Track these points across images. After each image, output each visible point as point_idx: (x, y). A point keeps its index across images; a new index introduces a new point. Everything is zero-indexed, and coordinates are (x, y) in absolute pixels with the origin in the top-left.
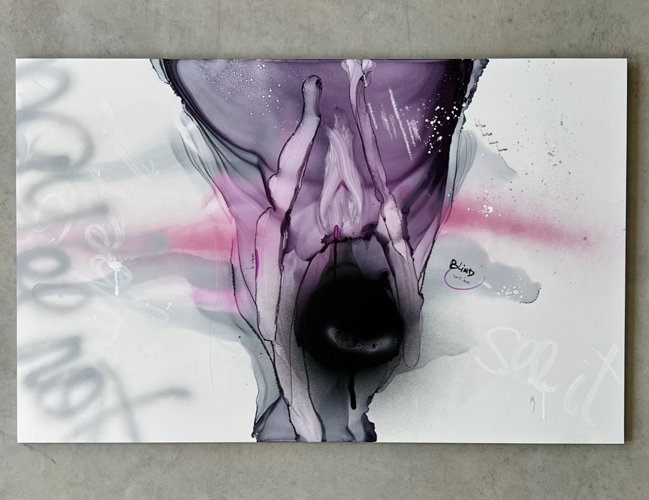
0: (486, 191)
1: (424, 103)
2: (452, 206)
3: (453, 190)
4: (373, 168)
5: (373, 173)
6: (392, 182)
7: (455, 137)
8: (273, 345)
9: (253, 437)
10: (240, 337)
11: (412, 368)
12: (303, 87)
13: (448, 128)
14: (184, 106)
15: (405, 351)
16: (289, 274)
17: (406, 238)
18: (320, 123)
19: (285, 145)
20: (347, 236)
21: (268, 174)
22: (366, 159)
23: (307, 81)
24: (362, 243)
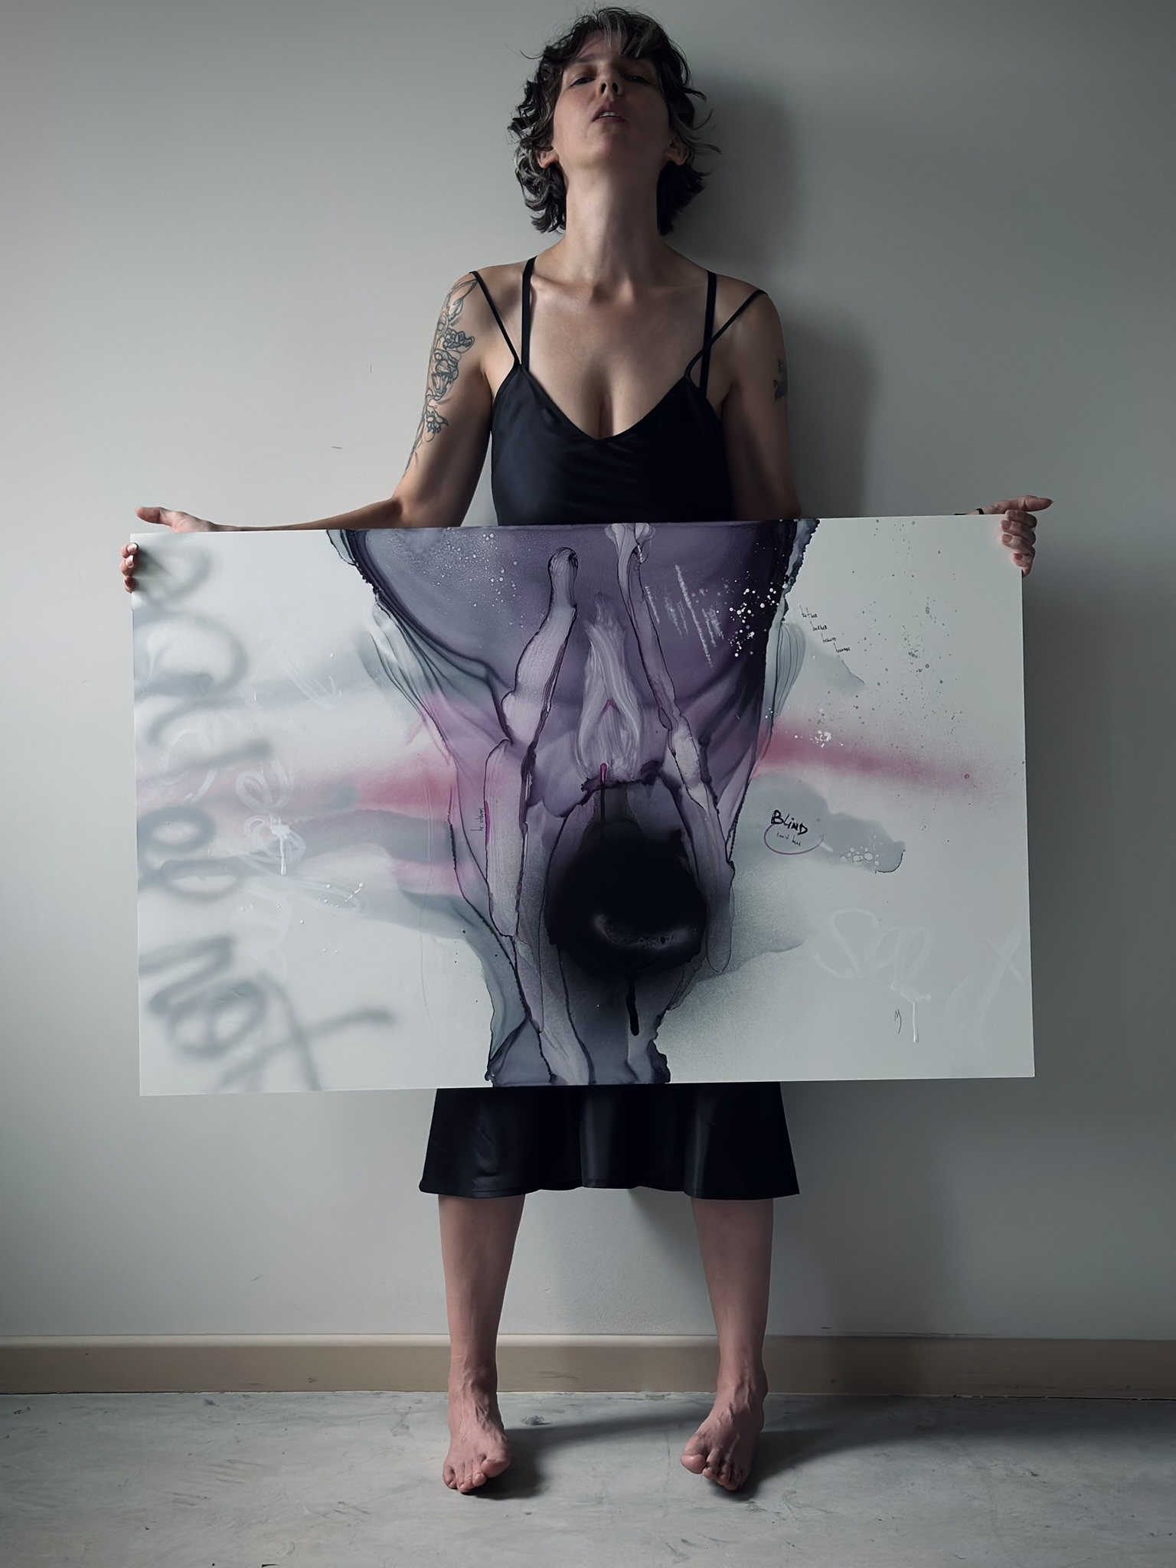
0: (821, 710)
1: (726, 583)
2: (771, 732)
3: (773, 710)
4: (655, 679)
5: (655, 687)
6: (685, 699)
7: (772, 633)
8: (513, 943)
9: (487, 1079)
10: (464, 932)
11: (721, 972)
12: (550, 565)
13: (763, 620)
14: (377, 597)
15: (709, 947)
16: (535, 838)
17: (707, 781)
18: (575, 616)
19: (525, 650)
20: (619, 779)
21: (501, 691)
22: (644, 667)
23: (555, 556)
24: (642, 789)
